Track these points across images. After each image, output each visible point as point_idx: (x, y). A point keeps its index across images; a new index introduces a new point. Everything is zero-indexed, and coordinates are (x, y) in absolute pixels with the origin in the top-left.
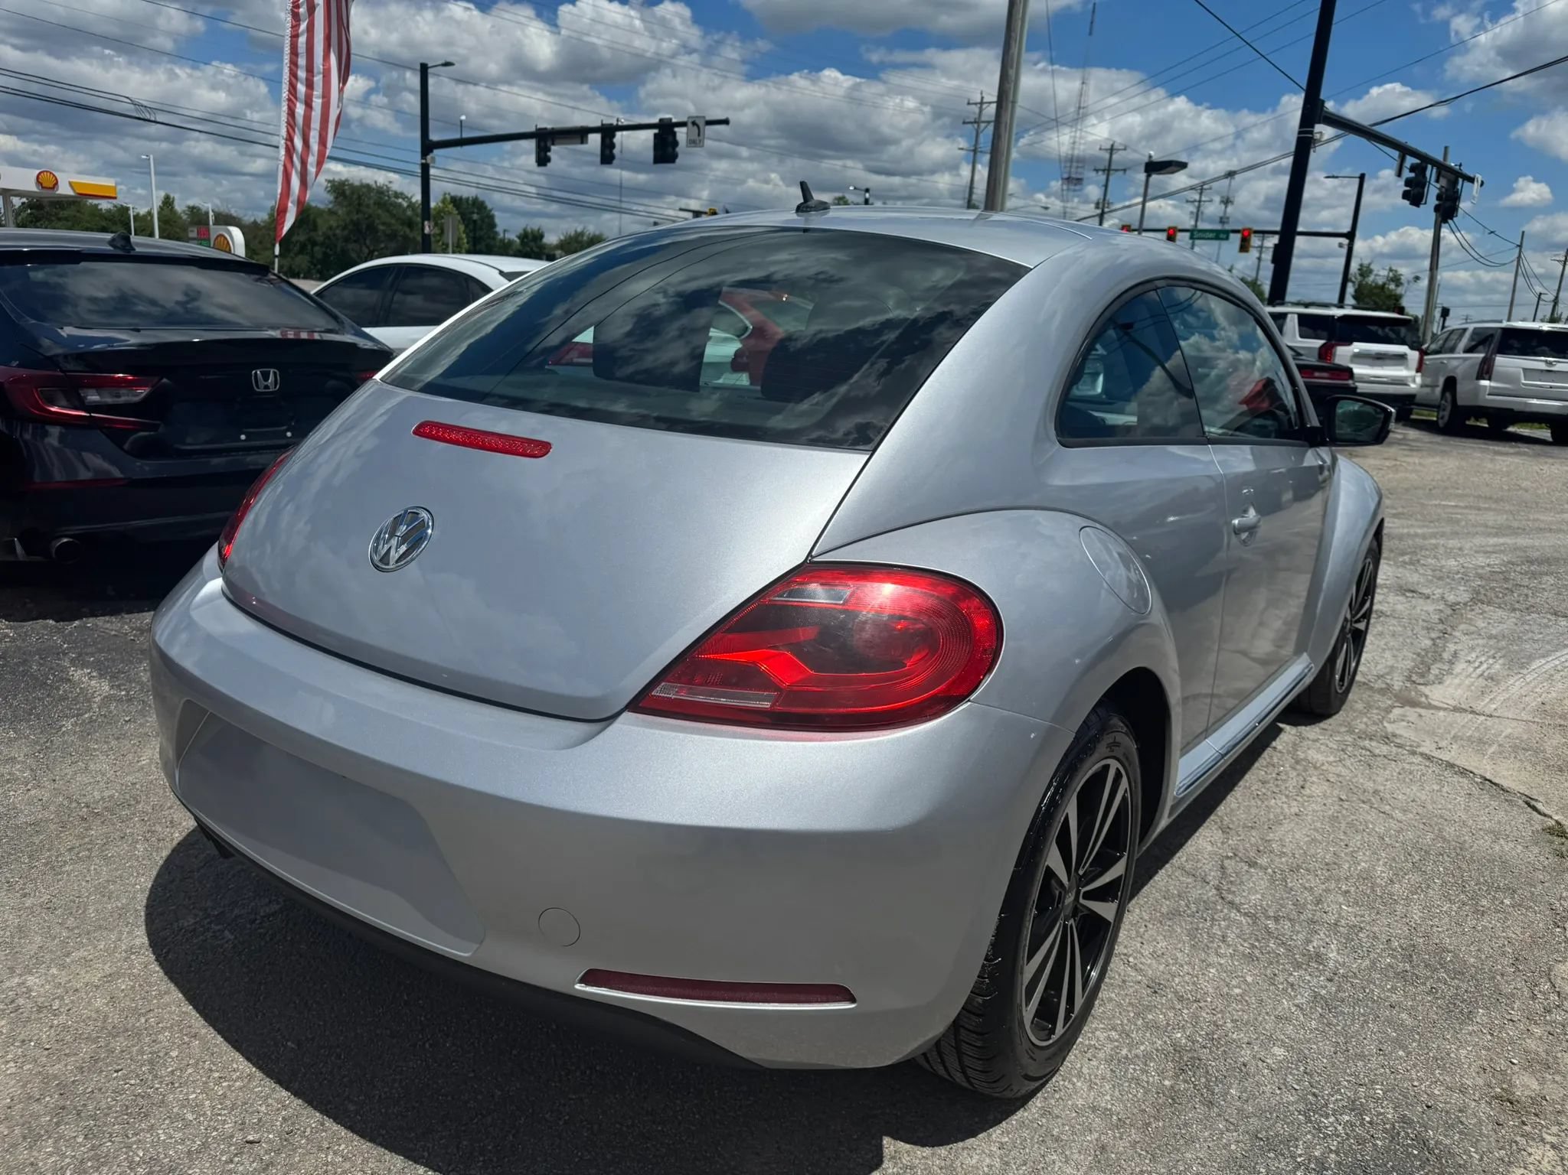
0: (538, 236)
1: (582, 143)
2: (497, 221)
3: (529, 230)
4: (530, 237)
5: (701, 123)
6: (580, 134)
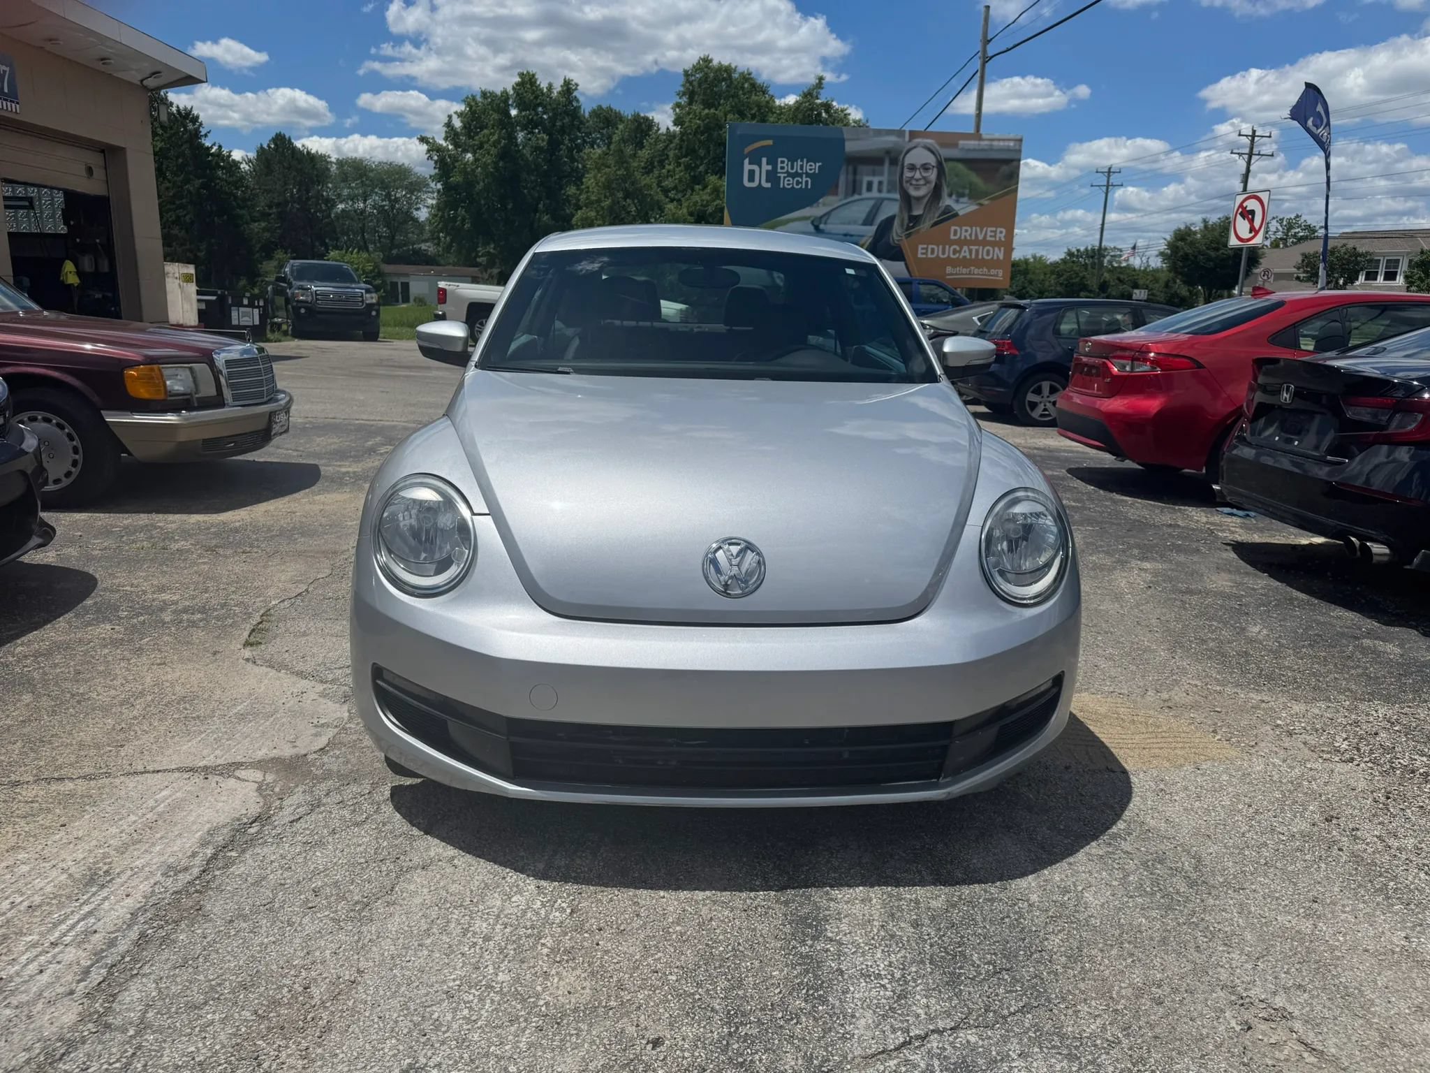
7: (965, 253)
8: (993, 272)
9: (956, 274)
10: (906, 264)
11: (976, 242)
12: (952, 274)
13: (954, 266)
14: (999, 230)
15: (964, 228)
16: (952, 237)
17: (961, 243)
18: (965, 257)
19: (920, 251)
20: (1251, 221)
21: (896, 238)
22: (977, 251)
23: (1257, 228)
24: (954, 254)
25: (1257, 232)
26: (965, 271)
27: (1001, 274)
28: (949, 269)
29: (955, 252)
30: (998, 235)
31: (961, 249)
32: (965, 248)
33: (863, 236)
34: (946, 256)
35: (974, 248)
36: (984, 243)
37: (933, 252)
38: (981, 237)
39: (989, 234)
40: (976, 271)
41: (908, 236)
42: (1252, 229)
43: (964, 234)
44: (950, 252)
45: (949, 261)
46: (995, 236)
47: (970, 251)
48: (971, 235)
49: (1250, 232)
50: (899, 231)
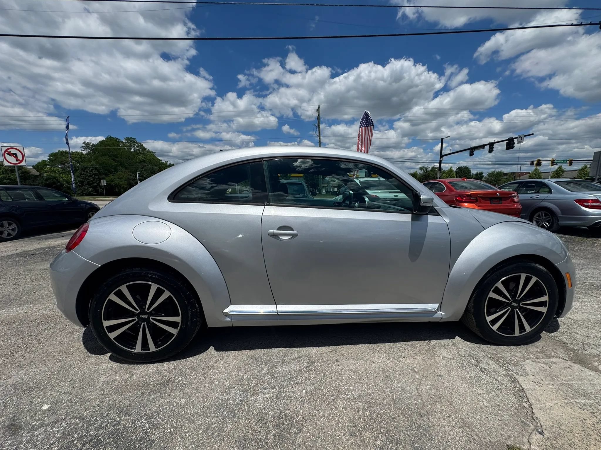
0: (481, 174)
1: (483, 148)
2: (471, 171)
3: (479, 172)
4: (479, 174)
5: (522, 136)
6: (483, 146)
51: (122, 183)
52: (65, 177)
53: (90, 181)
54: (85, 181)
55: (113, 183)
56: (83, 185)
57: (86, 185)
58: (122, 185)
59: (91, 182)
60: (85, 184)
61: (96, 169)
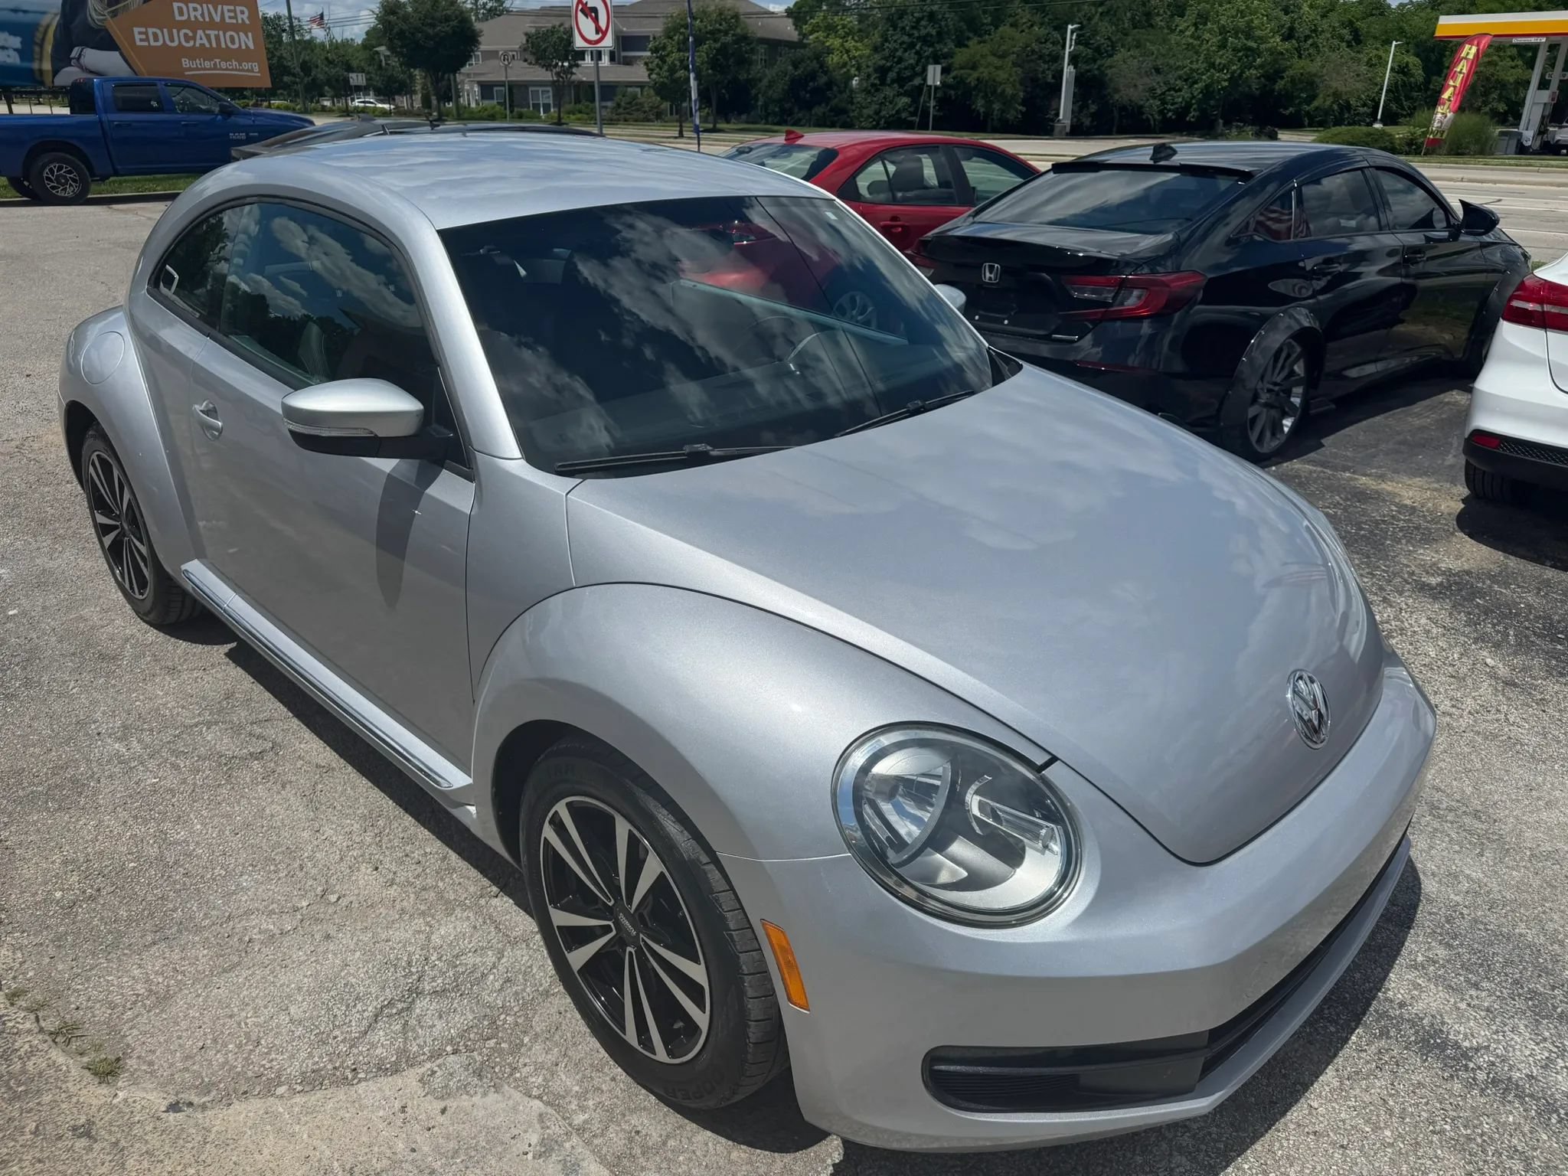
7: (201, 39)
8: (246, 66)
9: (197, 69)
10: (122, 54)
11: (212, 25)
12: (190, 69)
13: (192, 58)
14: (238, 9)
15: (191, 5)
16: (178, 18)
17: (194, 26)
18: (202, 45)
19: (137, 37)
20: (596, 20)
21: (95, 17)
22: (217, 37)
23: (604, 28)
24: (187, 41)
25: (605, 34)
26: (207, 64)
27: (256, 69)
28: (186, 63)
29: (187, 38)
30: (240, 16)
31: (195, 33)
32: (200, 32)
33: (44, 13)
34: (176, 43)
35: (212, 33)
36: (223, 26)
37: (156, 39)
38: (217, 19)
39: (227, 14)
40: (223, 65)
41: (114, 14)
42: (598, 30)
43: (192, 14)
44: (179, 38)
45: (181, 51)
46: (235, 17)
47: (208, 37)
48: (202, 15)
49: (597, 33)
50: (98, 7)
51: (1002, 75)
52: (857, 49)
53: (906, 69)
54: (892, 66)
55: (972, 78)
56: (883, 82)
57: (893, 81)
58: (1001, 84)
59: (908, 73)
60: (889, 82)
61: (932, 16)
